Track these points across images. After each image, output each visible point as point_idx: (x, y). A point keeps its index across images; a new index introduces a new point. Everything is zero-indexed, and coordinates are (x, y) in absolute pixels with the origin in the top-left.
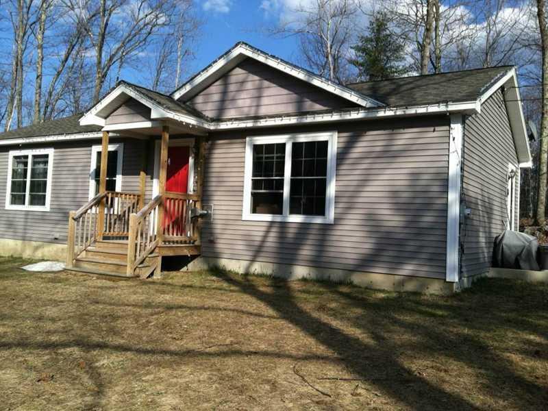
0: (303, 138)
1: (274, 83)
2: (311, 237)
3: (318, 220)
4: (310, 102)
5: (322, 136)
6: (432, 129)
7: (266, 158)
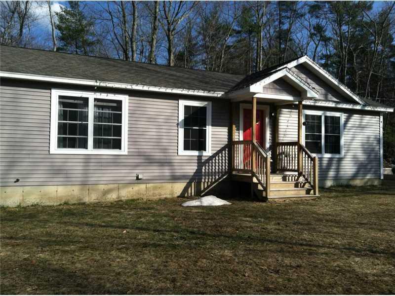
0: (329, 114)
1: (314, 81)
2: (334, 165)
3: (337, 156)
4: (331, 96)
5: (337, 114)
6: (374, 117)
7: (311, 122)
